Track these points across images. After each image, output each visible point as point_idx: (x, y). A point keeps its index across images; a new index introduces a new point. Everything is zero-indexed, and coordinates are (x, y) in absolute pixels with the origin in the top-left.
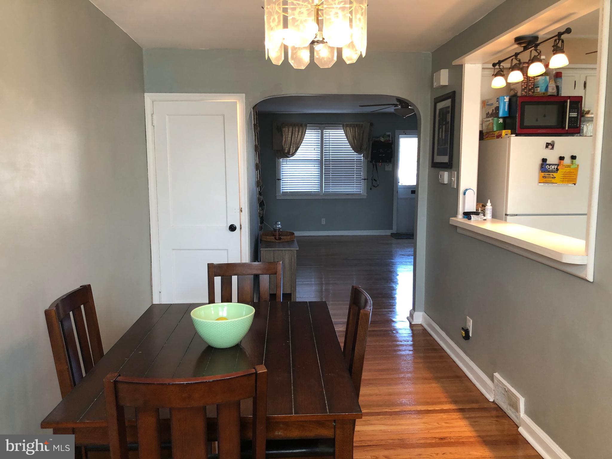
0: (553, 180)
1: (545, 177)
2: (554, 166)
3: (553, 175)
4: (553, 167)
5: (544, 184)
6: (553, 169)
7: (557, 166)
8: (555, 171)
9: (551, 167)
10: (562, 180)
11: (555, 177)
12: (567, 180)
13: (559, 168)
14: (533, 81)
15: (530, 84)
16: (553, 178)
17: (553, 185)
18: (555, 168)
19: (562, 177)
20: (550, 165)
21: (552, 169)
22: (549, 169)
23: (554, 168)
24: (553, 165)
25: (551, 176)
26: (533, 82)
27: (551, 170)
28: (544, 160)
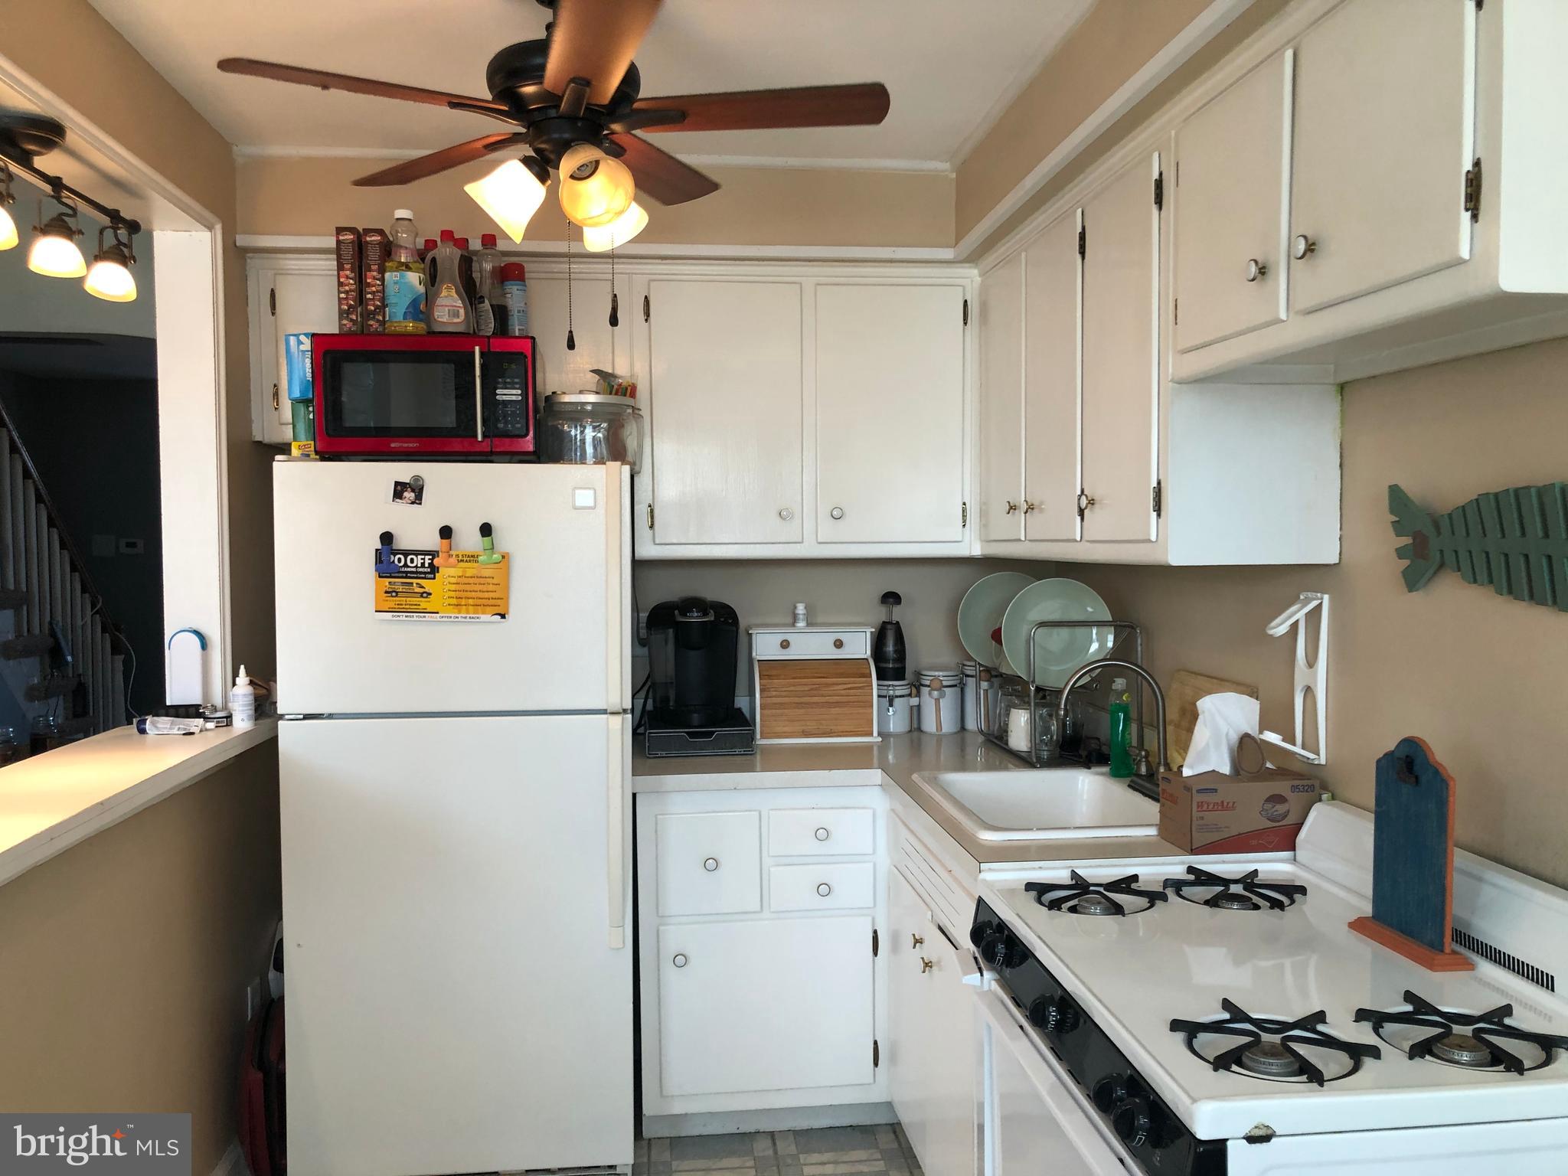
0: (424, 603)
1: (394, 594)
2: (420, 557)
3: (423, 587)
4: (418, 561)
5: (393, 616)
6: (419, 565)
7: (431, 557)
8: (428, 573)
9: (412, 561)
10: (454, 601)
11: (430, 594)
12: (471, 601)
13: (436, 562)
14: (380, 288)
15: (369, 296)
16: (422, 596)
17: (425, 617)
18: (427, 565)
19: (453, 594)
20: (406, 553)
21: (416, 567)
22: (406, 565)
23: (423, 565)
24: (417, 553)
25: (416, 591)
26: (378, 291)
27: (414, 570)
28: (387, 538)
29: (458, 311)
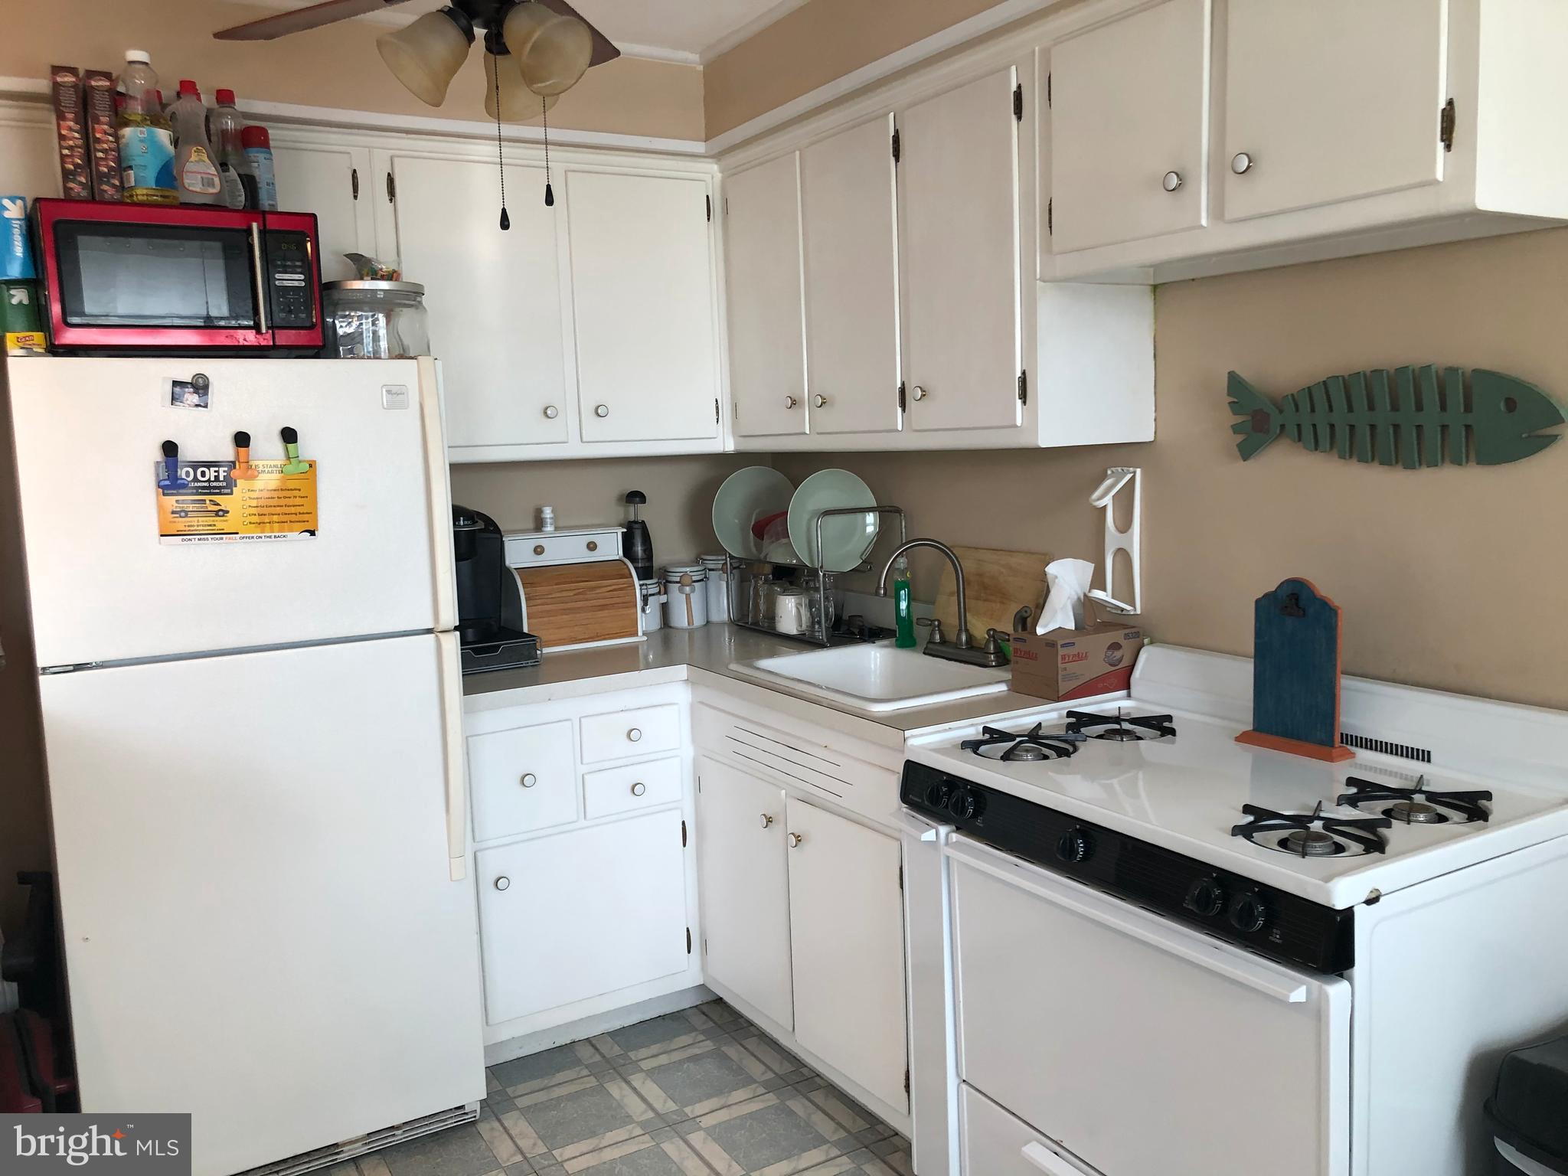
0: (220, 524)
1: (183, 514)
2: (212, 469)
3: (218, 504)
4: (211, 473)
5: (183, 540)
6: (212, 479)
7: (226, 469)
8: (224, 487)
9: (203, 474)
10: (256, 519)
11: (228, 512)
12: (275, 518)
13: (234, 473)
14: (113, 146)
15: (100, 155)
16: (217, 515)
17: (222, 539)
18: (221, 478)
19: (254, 511)
20: (195, 465)
21: (209, 481)
22: (195, 479)
23: (217, 478)
24: (209, 465)
25: (209, 509)
26: (112, 150)
27: (206, 484)
28: (170, 449)
29: (213, 179)
